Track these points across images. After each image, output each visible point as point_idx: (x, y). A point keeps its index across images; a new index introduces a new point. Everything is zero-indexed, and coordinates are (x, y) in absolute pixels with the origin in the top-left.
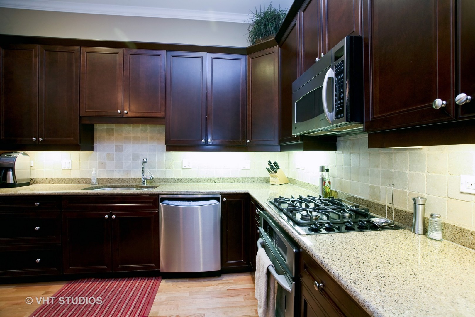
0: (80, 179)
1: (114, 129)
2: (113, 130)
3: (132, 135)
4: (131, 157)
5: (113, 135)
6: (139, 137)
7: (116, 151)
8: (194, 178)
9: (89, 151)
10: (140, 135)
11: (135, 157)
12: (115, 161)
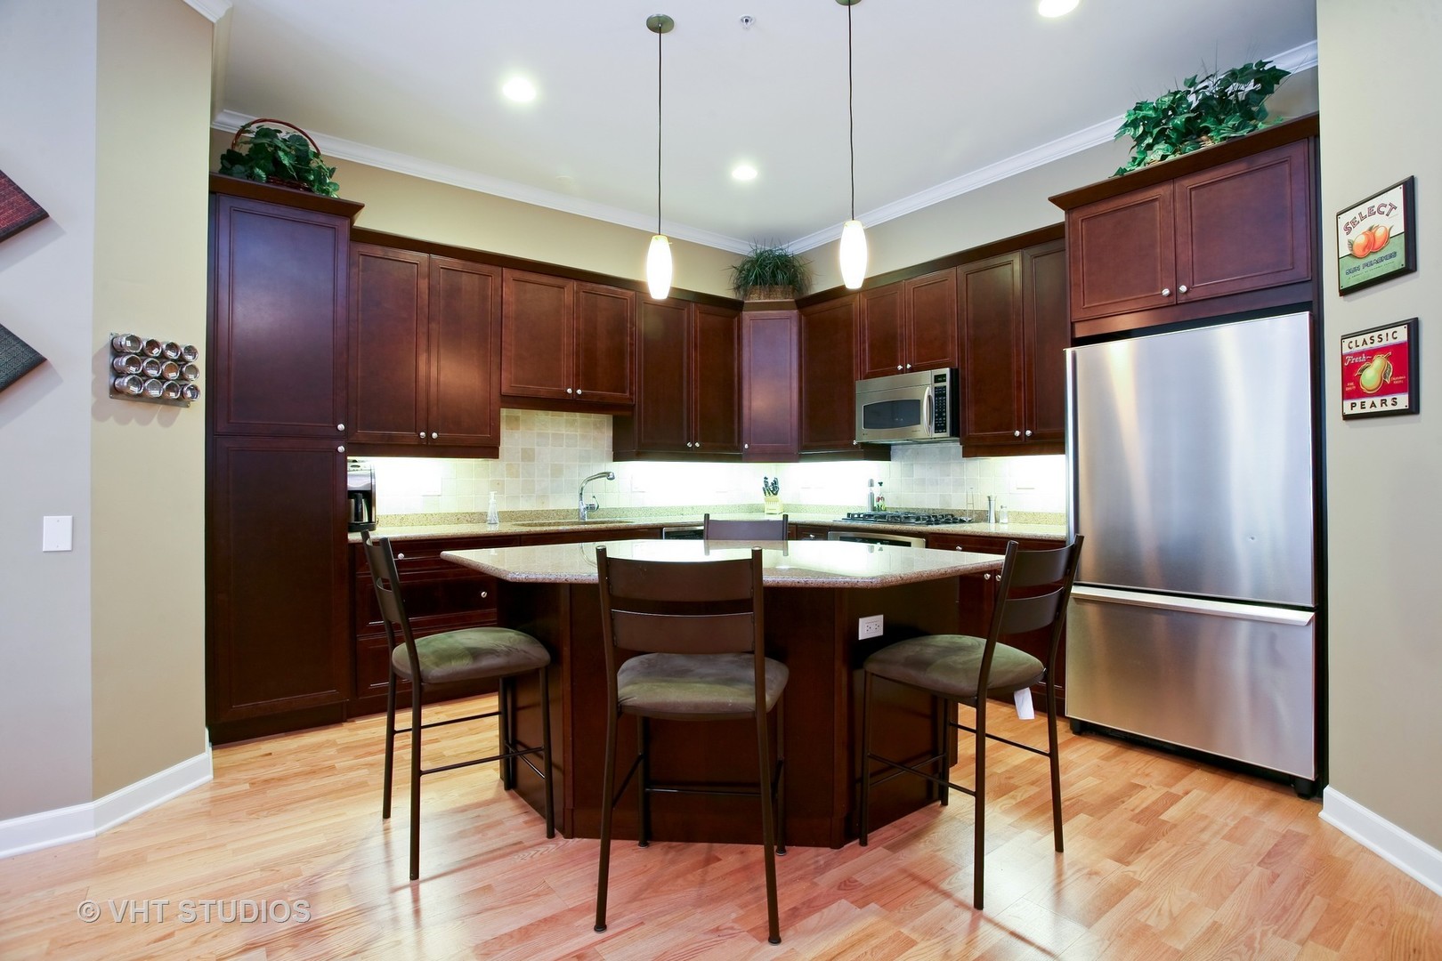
0: (462, 514)
1: (518, 417)
2: (517, 419)
3: (550, 431)
4: (549, 472)
5: (518, 429)
6: (563, 434)
7: (523, 460)
8: (651, 508)
9: (474, 459)
10: (564, 431)
11: (557, 471)
12: (521, 479)
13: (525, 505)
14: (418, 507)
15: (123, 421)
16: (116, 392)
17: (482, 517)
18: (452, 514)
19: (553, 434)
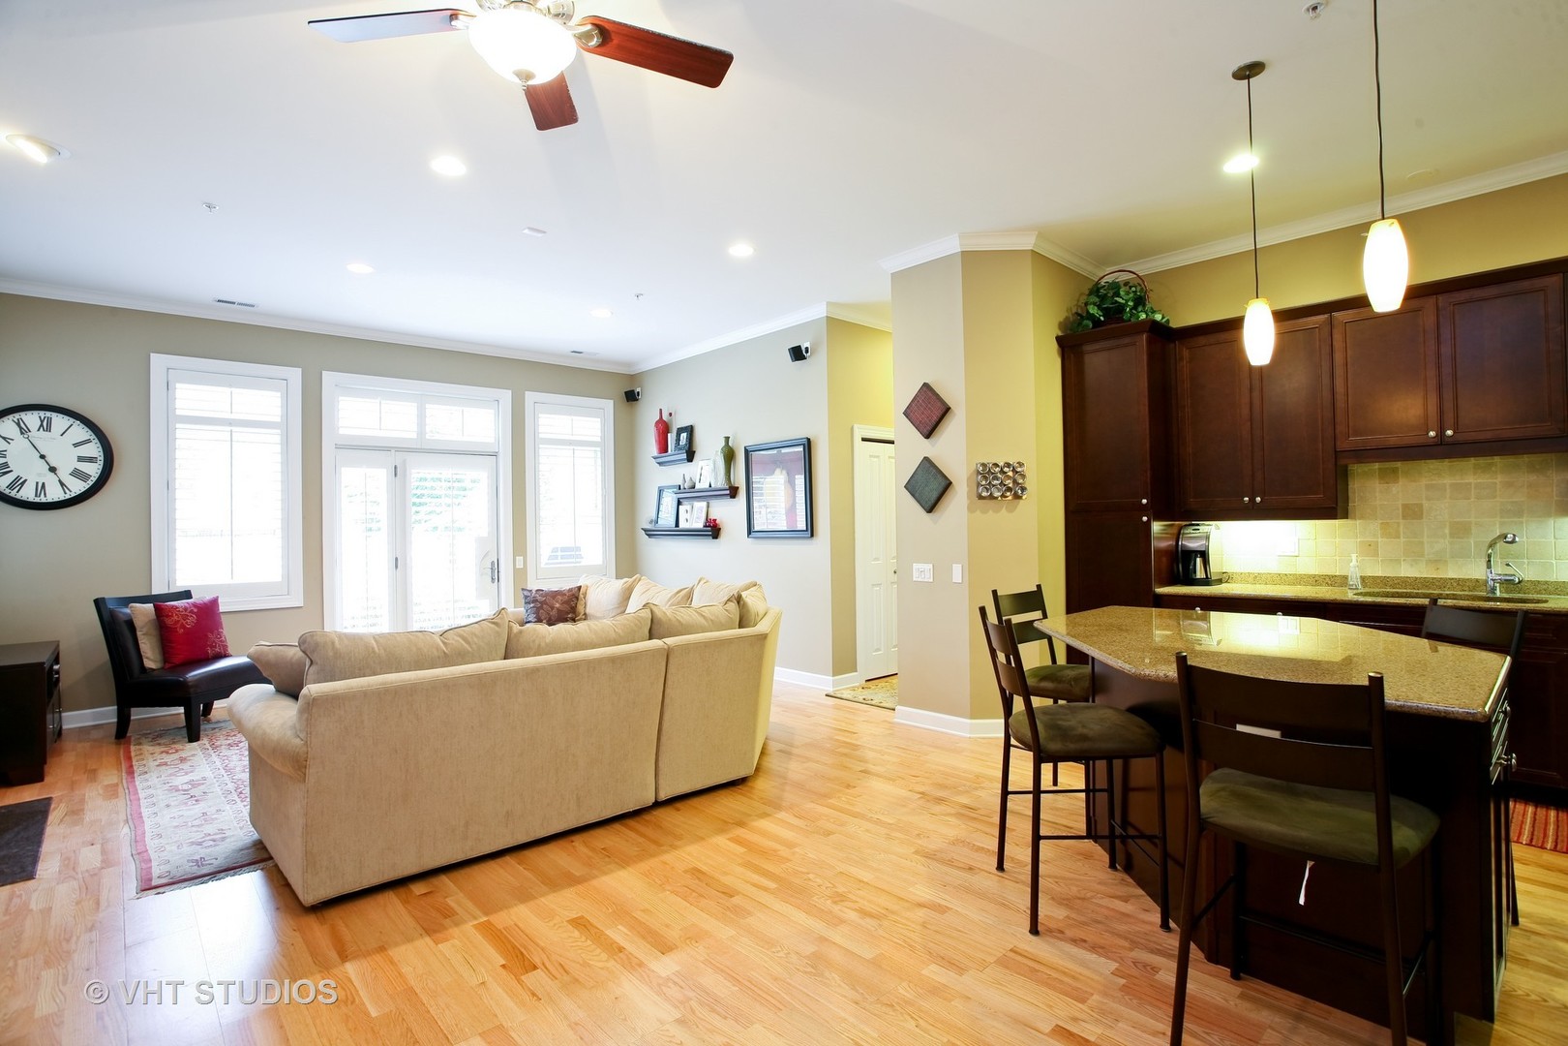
0: (1319, 576)
2: (1395, 470)
3: (1447, 481)
4: (1447, 531)
5: (1396, 481)
6: (1470, 484)
7: (1405, 518)
10: (1471, 479)
11: (1460, 530)
12: (1402, 540)
13: (1407, 571)
14: (1274, 567)
15: (984, 512)
16: (980, 497)
17: (1343, 581)
18: (1309, 576)
19: (1452, 485)
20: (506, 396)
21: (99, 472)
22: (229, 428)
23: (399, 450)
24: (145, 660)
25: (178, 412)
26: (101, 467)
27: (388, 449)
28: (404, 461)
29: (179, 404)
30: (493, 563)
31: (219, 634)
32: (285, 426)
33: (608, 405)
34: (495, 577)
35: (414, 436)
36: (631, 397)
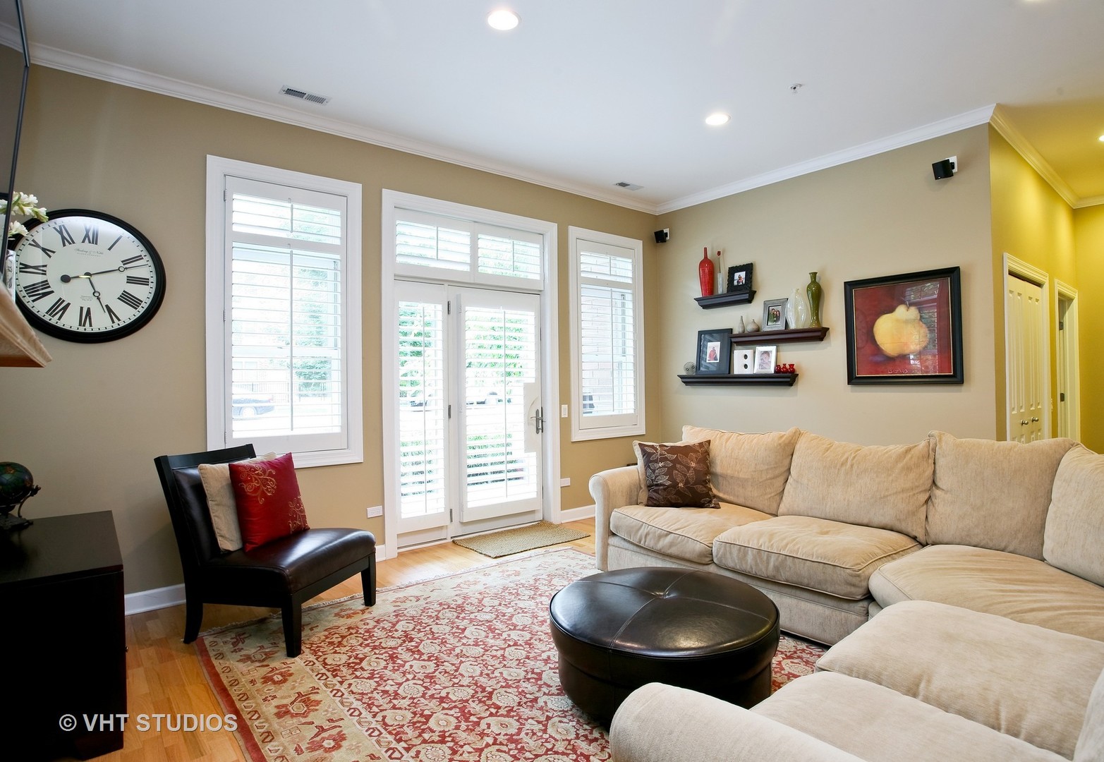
20: (552, 229)
21: (151, 296)
22: (288, 251)
23: (452, 283)
24: (219, 539)
25: (235, 228)
26: (153, 291)
27: (440, 282)
28: (458, 298)
29: (236, 218)
30: (537, 411)
31: (299, 501)
32: (345, 248)
33: (638, 245)
34: (540, 429)
35: (466, 268)
36: (660, 237)
